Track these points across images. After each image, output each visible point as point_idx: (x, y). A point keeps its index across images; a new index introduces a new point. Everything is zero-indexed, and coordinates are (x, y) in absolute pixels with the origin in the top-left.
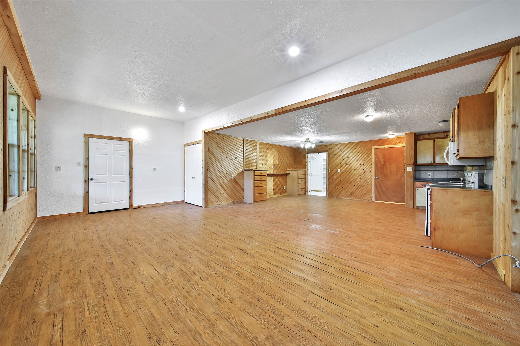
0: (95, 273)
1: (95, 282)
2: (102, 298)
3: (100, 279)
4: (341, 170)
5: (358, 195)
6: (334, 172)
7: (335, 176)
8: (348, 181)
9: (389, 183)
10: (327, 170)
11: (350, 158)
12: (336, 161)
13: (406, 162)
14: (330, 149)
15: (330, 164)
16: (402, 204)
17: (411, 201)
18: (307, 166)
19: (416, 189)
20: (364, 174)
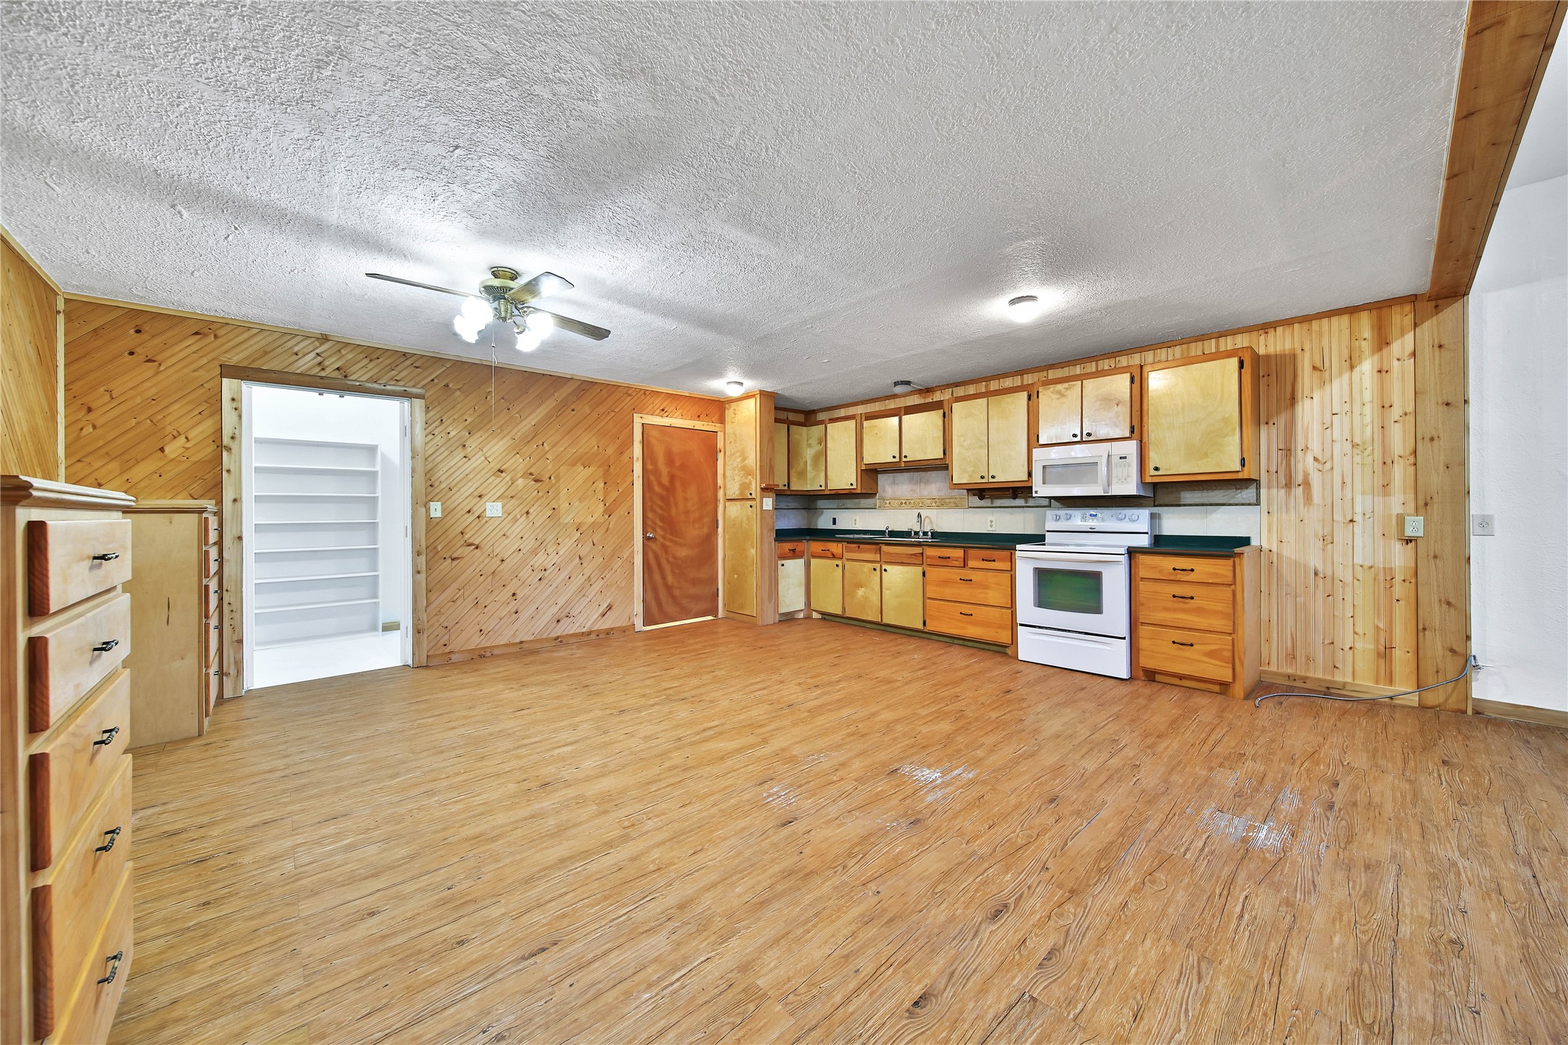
4: (507, 507)
5: (585, 616)
6: (467, 515)
7: (470, 541)
8: (540, 560)
9: (683, 552)
10: (415, 503)
11: (547, 449)
12: (477, 456)
13: (761, 483)
14: (436, 381)
15: (441, 473)
16: (710, 618)
17: (770, 602)
18: (228, 471)
19: (780, 562)
20: (607, 522)
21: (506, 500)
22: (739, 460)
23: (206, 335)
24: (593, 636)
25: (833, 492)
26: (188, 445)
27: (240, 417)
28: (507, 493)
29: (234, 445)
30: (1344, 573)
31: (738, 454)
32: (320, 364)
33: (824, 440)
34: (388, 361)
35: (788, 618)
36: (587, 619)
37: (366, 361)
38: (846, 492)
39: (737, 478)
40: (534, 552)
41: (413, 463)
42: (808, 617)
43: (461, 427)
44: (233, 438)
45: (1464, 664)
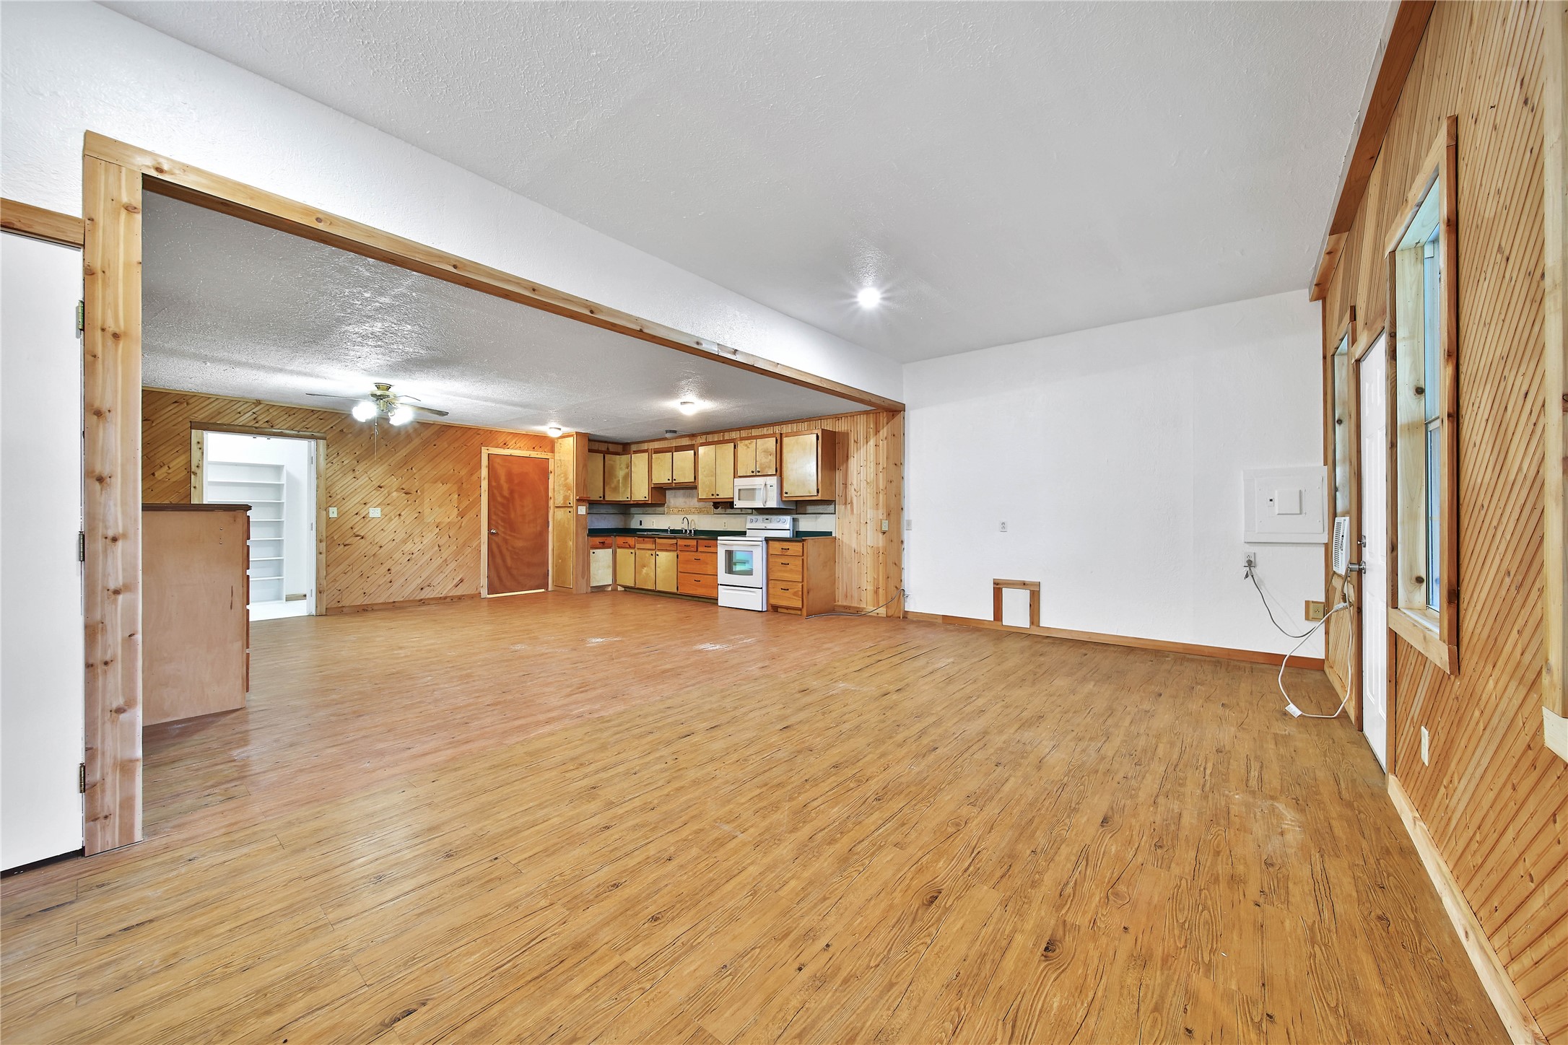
0: (1164, 820)
1: (1176, 802)
2: (1178, 769)
3: (1161, 800)
4: (383, 512)
5: (442, 586)
6: (356, 516)
7: (358, 533)
8: (409, 547)
9: (519, 544)
10: (319, 508)
11: (415, 471)
12: (363, 477)
13: (577, 495)
14: (334, 428)
15: (337, 488)
16: (543, 590)
17: (583, 578)
18: (195, 487)
19: (592, 551)
20: (460, 522)
21: (384, 506)
22: (563, 479)
23: (181, 403)
24: (448, 600)
25: (635, 502)
26: (170, 471)
27: (203, 453)
28: (384, 502)
29: (198, 471)
30: (863, 551)
31: (562, 475)
32: (255, 419)
33: (629, 466)
34: (301, 416)
35: (600, 589)
36: (444, 587)
37: (287, 416)
38: (643, 502)
39: (561, 492)
40: (404, 542)
41: (317, 482)
42: (615, 590)
43: (353, 457)
44: (198, 467)
45: (901, 593)
